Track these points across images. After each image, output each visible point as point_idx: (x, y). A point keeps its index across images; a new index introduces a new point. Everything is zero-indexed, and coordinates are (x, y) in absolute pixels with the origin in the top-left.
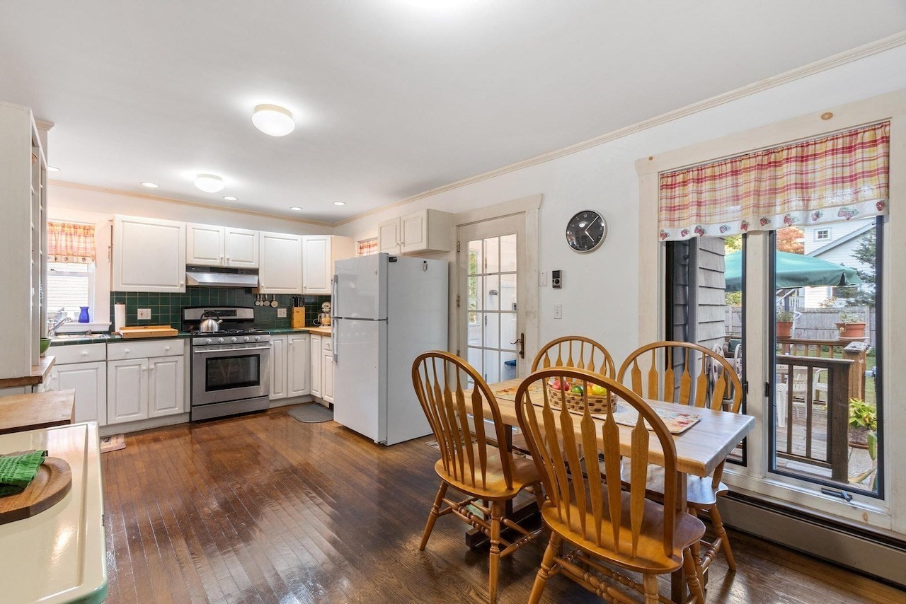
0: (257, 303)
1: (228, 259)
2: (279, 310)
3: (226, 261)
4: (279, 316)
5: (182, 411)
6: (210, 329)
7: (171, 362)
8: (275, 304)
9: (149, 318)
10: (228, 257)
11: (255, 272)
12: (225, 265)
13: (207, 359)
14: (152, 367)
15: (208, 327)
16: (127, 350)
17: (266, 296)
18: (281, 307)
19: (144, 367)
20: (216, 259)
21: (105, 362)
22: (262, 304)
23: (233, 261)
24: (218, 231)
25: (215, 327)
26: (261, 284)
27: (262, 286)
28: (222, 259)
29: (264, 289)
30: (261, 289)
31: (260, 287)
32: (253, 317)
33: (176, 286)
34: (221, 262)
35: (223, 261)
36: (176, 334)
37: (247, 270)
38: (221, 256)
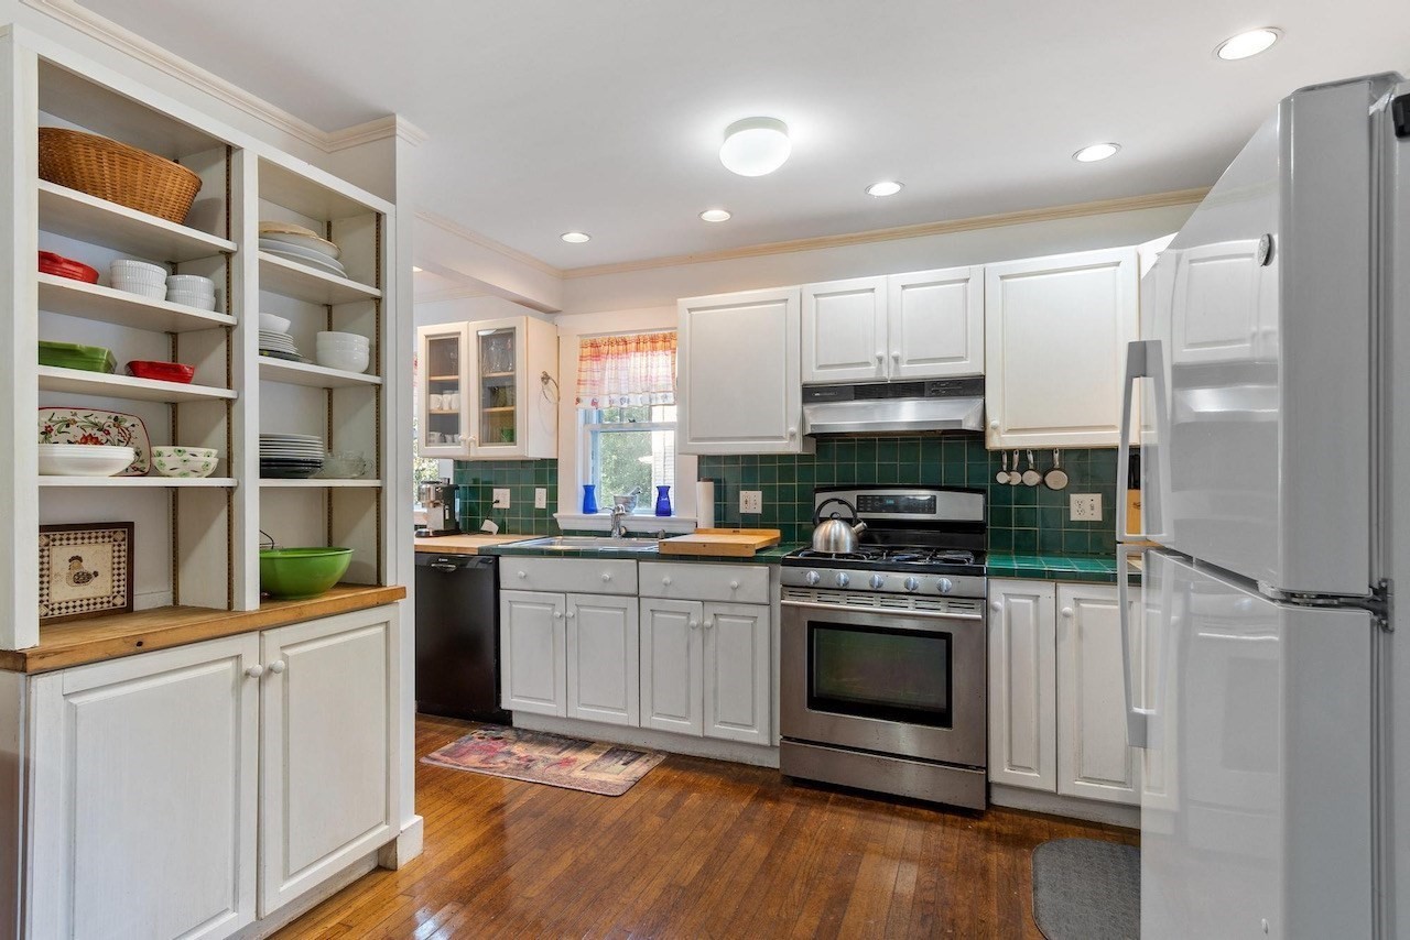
0: (1002, 478)
1: (896, 359)
2: (1074, 497)
3: (892, 362)
4: (1075, 517)
5: (765, 741)
6: (832, 545)
7: (744, 617)
8: (1057, 480)
9: (759, 510)
10: (895, 353)
11: (972, 386)
12: (889, 375)
13: (812, 625)
14: (708, 623)
15: (828, 542)
16: (667, 579)
17: (1031, 457)
18: (1081, 490)
19: (694, 622)
20: (867, 364)
21: (636, 599)
22: (1016, 479)
23: (910, 362)
24: (872, 290)
25: (845, 542)
26: (993, 421)
27: (995, 428)
28: (880, 360)
29: (999, 434)
30: (992, 435)
31: (989, 431)
32: (981, 519)
33: (781, 438)
34: (879, 370)
35: (884, 366)
36: (752, 553)
37: (950, 382)
38: (879, 353)
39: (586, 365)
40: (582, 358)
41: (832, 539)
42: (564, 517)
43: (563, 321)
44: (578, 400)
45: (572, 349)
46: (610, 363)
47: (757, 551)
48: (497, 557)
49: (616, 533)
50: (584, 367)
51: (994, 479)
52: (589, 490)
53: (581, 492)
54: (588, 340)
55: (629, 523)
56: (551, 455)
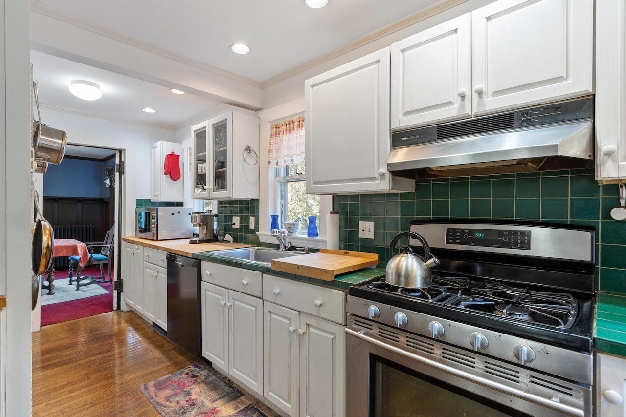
0: (619, 214)
1: (480, 93)
3: (475, 96)
7: (326, 331)
9: (372, 236)
10: (477, 87)
11: (576, 109)
12: (472, 110)
14: (303, 330)
15: (398, 275)
16: (276, 290)
19: (294, 327)
20: (449, 103)
21: (262, 301)
23: (496, 93)
24: (456, 31)
25: (416, 277)
26: (605, 144)
27: (609, 154)
28: (463, 97)
29: (616, 161)
30: (604, 164)
31: (600, 157)
32: (589, 259)
33: (374, 179)
34: (462, 107)
35: (467, 102)
36: (330, 278)
37: (546, 108)
38: (461, 90)
39: (274, 139)
40: (271, 136)
41: (403, 273)
42: (262, 235)
43: (262, 114)
44: (269, 162)
45: (267, 130)
46: (285, 137)
47: (336, 276)
48: (200, 261)
49: (282, 247)
50: (272, 141)
51: (607, 215)
52: (275, 218)
53: (271, 220)
54: (274, 124)
55: (294, 240)
56: (257, 198)
